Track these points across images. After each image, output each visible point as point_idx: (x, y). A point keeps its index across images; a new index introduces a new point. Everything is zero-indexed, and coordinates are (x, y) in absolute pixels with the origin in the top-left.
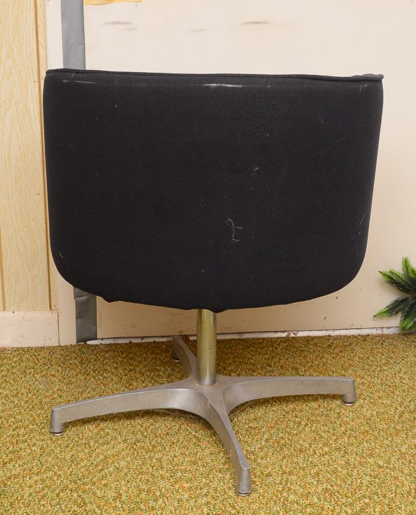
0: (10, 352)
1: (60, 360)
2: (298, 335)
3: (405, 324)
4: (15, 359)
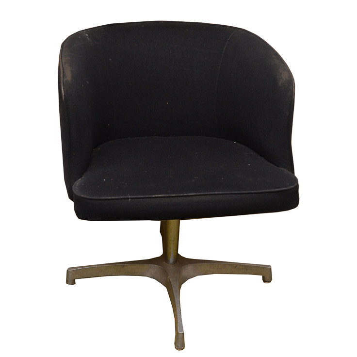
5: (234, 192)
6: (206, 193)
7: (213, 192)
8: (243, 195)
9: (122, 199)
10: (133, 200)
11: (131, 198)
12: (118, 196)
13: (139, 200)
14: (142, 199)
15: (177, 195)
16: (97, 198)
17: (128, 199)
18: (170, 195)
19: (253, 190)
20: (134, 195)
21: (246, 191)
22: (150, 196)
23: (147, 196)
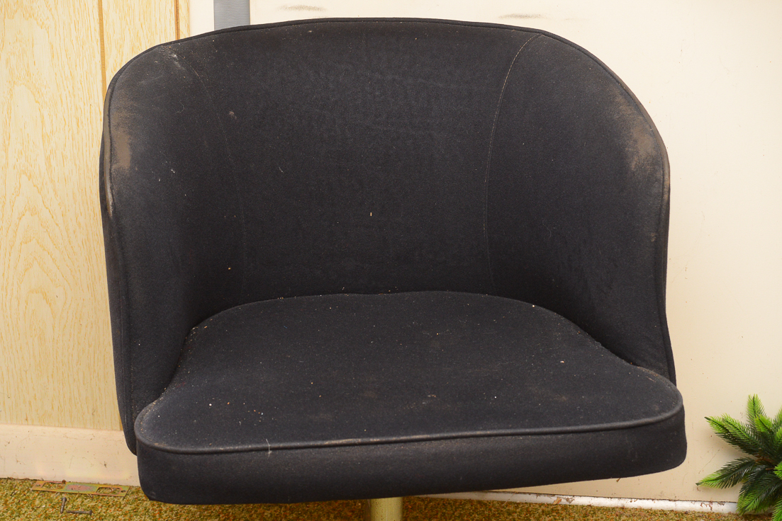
0: (124, 494)
1: (193, 515)
2: (573, 503)
3: (745, 504)
4: (128, 508)
5: (523, 430)
6: (454, 434)
7: (471, 430)
8: (544, 437)
9: (251, 450)
10: (277, 452)
11: (272, 449)
12: (243, 443)
13: (293, 452)
14: (298, 451)
15: (384, 439)
16: (190, 449)
17: (266, 450)
18: (366, 440)
19: (569, 425)
20: (280, 441)
21: (551, 426)
22: (319, 443)
23: (312, 443)
